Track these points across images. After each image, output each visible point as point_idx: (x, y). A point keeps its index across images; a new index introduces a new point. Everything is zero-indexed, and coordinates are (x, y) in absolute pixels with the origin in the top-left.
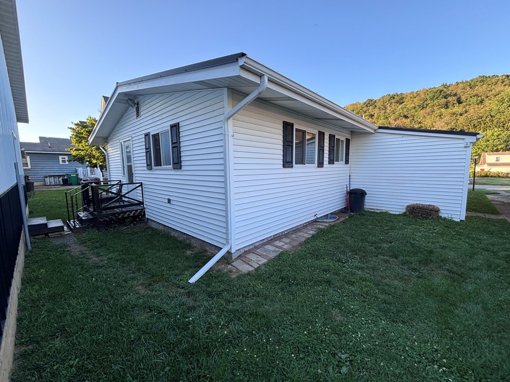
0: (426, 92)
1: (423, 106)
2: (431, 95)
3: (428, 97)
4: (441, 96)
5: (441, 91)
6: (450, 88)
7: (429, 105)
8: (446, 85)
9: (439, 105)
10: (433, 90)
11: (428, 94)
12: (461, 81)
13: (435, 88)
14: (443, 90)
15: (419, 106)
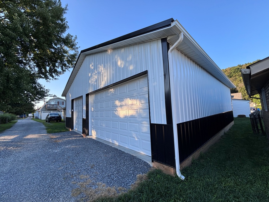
0: (230, 69)
1: (230, 76)
2: (233, 71)
3: (232, 72)
4: (239, 71)
5: (238, 69)
6: (243, 67)
7: (233, 75)
8: (240, 65)
9: (239, 75)
10: (234, 68)
11: (232, 70)
12: (248, 63)
13: (234, 67)
14: (239, 68)
15: (228, 76)
